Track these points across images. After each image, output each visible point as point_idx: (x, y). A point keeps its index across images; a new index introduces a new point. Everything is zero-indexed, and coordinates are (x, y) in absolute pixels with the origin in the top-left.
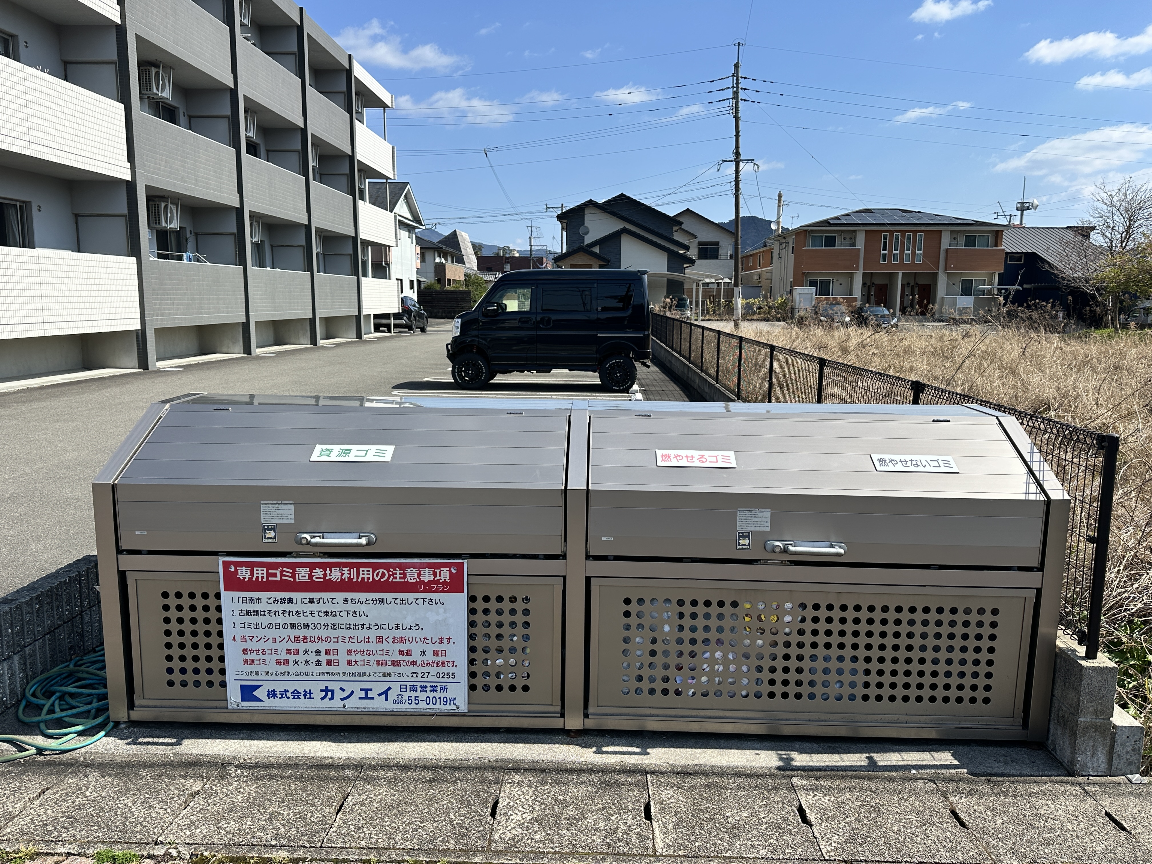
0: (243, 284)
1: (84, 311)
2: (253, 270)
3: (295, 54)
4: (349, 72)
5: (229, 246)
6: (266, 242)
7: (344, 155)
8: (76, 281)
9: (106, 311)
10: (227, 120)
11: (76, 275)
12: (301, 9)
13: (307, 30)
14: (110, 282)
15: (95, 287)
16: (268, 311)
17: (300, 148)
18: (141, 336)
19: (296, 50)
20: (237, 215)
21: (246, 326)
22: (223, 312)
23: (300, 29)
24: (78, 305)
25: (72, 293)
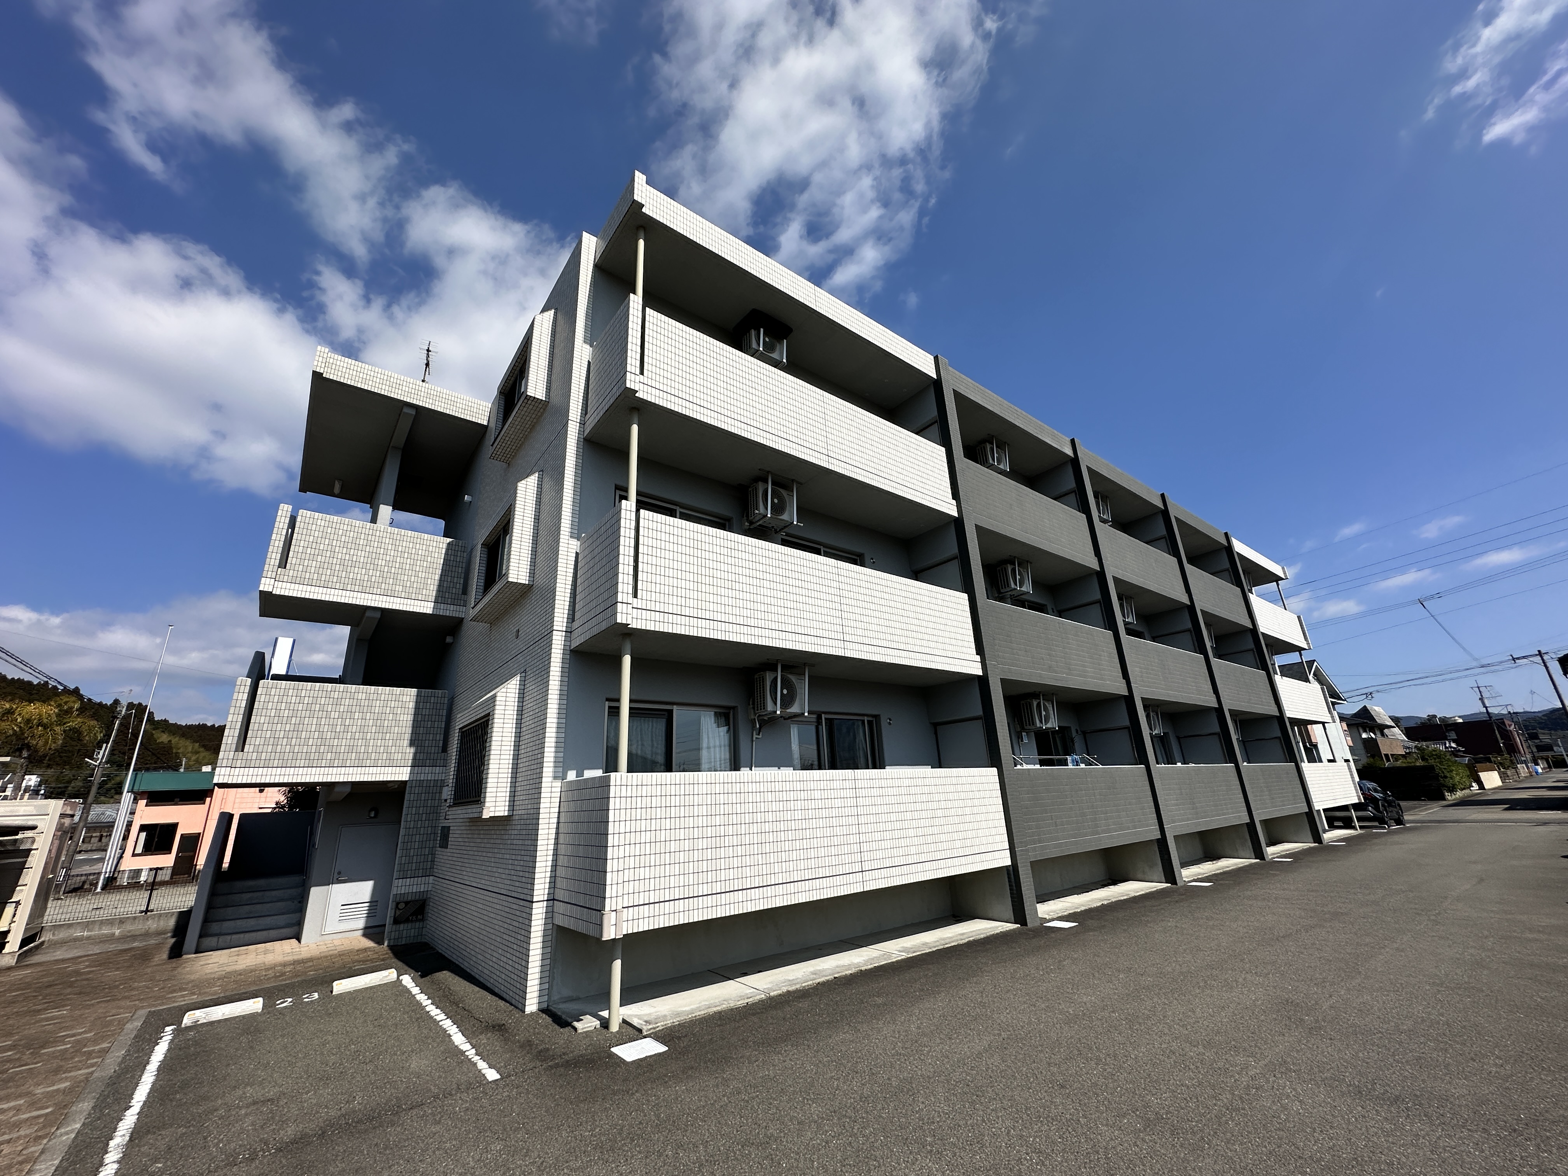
0: (1148, 788)
1: (925, 848)
2: (1159, 769)
3: (1165, 537)
4: (1229, 548)
5: (1124, 741)
6: (1170, 734)
7: (1244, 630)
8: (912, 807)
9: (958, 844)
10: (1098, 605)
11: (912, 799)
12: (1163, 496)
13: (1173, 513)
14: (961, 803)
15: (939, 813)
16: (1188, 819)
17: (1190, 626)
18: (1011, 873)
19: (1165, 533)
20: (1126, 705)
21: (1162, 843)
22: (1128, 828)
23: (1165, 513)
24: (916, 841)
25: (906, 824)
